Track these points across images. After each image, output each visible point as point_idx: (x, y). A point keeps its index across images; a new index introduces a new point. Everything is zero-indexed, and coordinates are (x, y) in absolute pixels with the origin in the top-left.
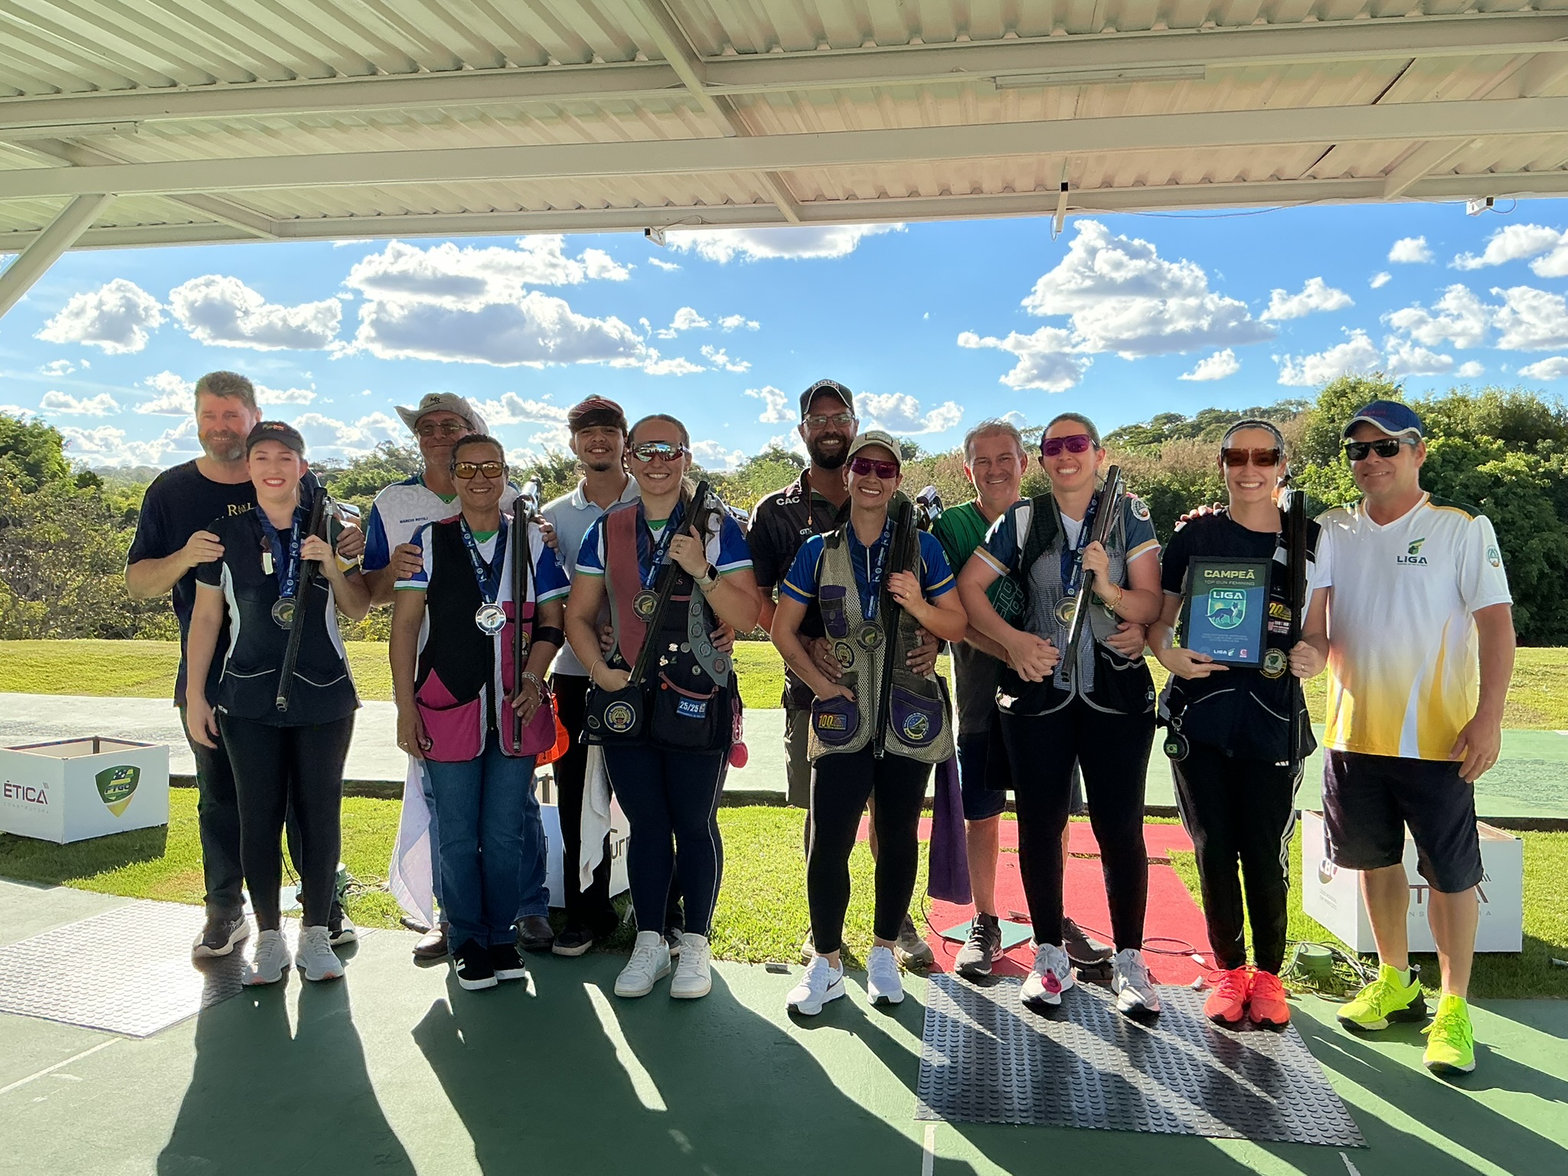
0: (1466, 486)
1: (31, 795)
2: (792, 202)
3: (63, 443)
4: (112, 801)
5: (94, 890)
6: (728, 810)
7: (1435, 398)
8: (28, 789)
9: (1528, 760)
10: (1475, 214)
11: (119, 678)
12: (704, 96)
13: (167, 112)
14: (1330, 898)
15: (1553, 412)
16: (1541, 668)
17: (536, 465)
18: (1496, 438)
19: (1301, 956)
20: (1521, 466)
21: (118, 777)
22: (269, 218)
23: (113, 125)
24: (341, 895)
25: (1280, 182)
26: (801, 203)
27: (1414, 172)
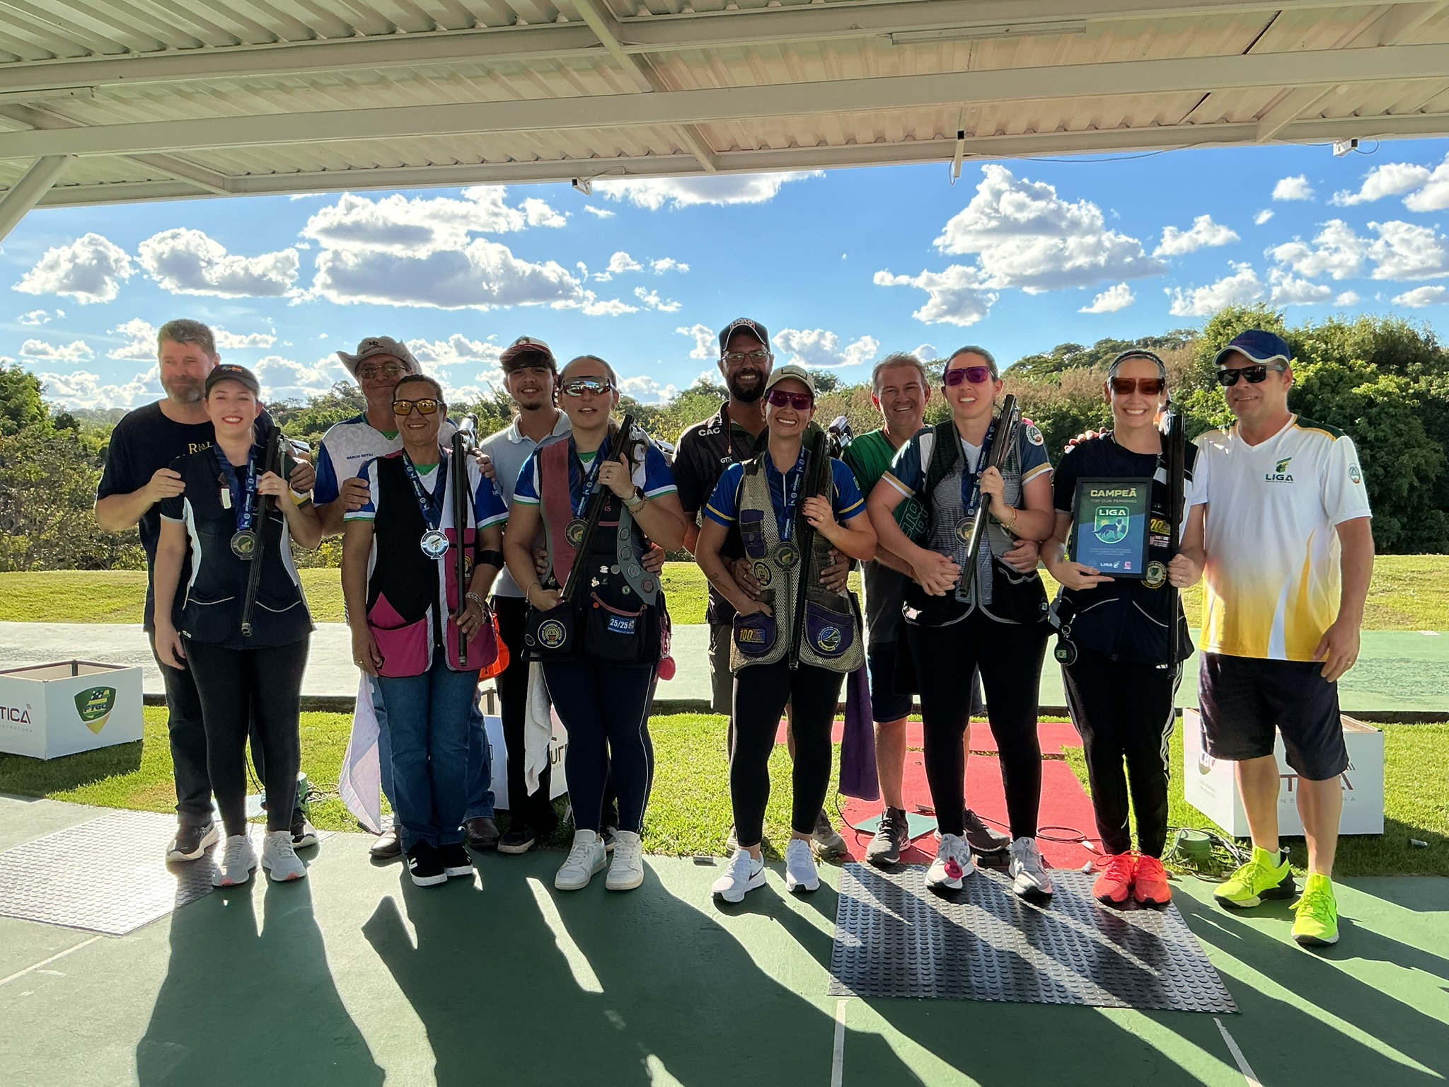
0: (1341, 407)
1: (15, 715)
2: (709, 153)
3: (41, 388)
4: (91, 719)
5: (74, 801)
6: (661, 718)
7: (1314, 326)
8: (12, 710)
9: (1395, 658)
10: (1341, 155)
11: (98, 606)
12: (622, 55)
13: (121, 77)
14: (1209, 787)
15: (1422, 337)
16: (1409, 574)
17: (482, 401)
18: (1369, 364)
19: (1181, 841)
20: (1392, 388)
21: (96, 698)
22: (222, 175)
23: (72, 91)
24: (303, 802)
25: (1160, 128)
26: (717, 153)
27: (1283, 117)
